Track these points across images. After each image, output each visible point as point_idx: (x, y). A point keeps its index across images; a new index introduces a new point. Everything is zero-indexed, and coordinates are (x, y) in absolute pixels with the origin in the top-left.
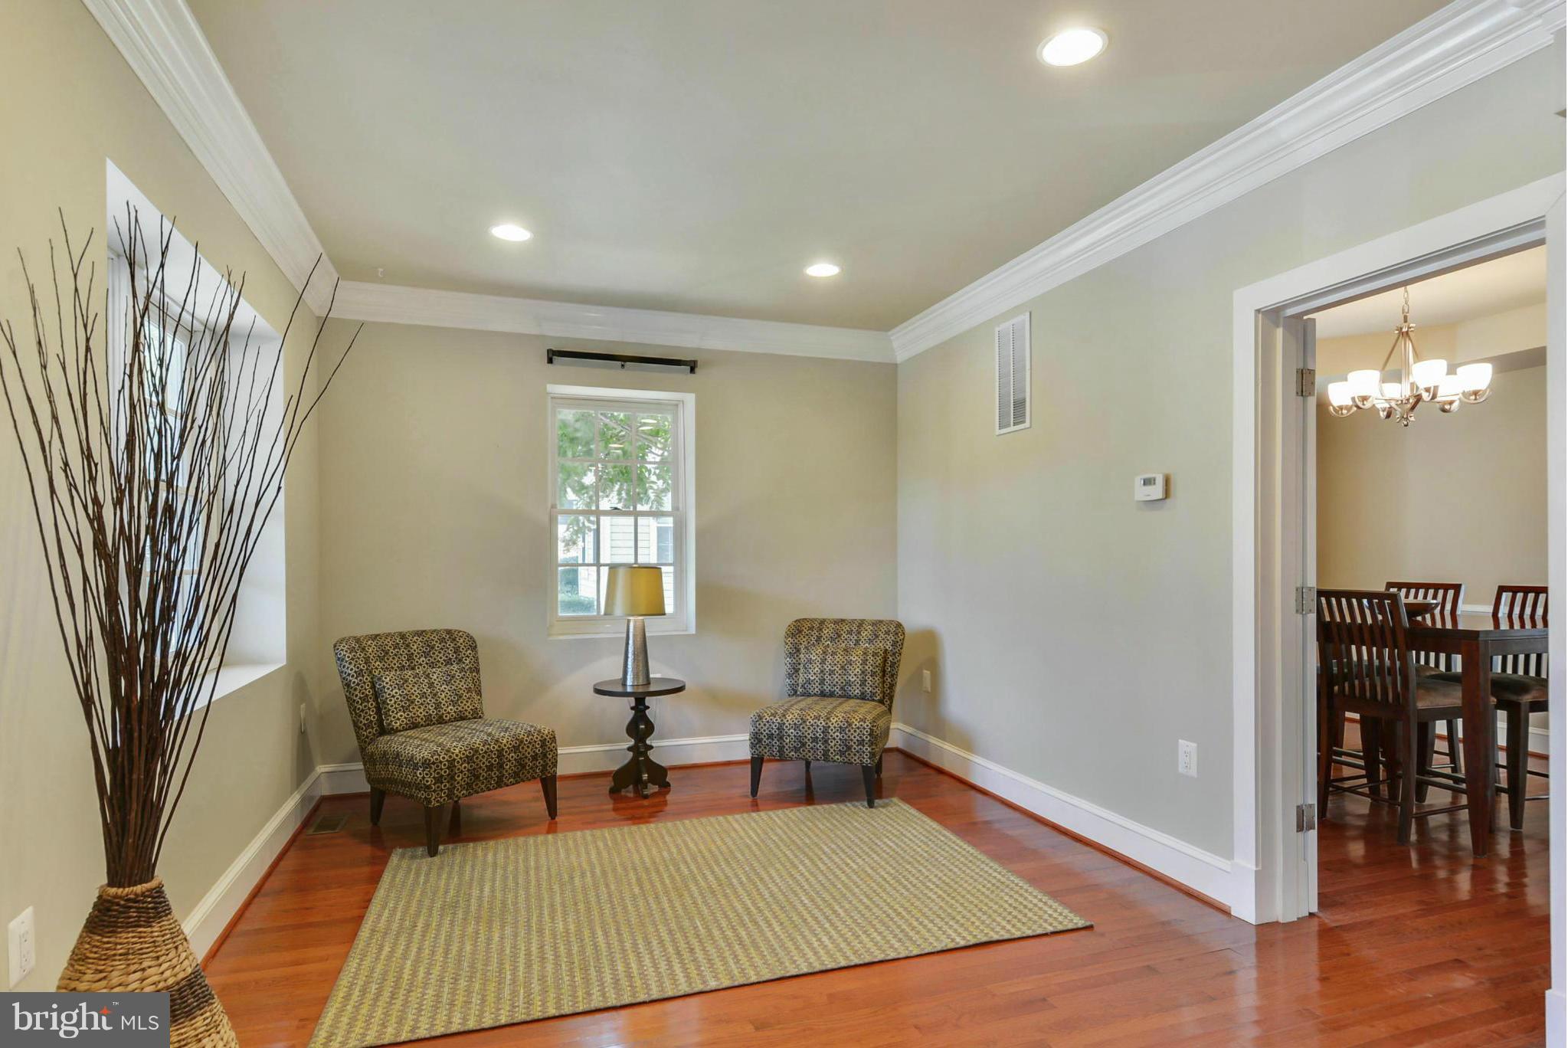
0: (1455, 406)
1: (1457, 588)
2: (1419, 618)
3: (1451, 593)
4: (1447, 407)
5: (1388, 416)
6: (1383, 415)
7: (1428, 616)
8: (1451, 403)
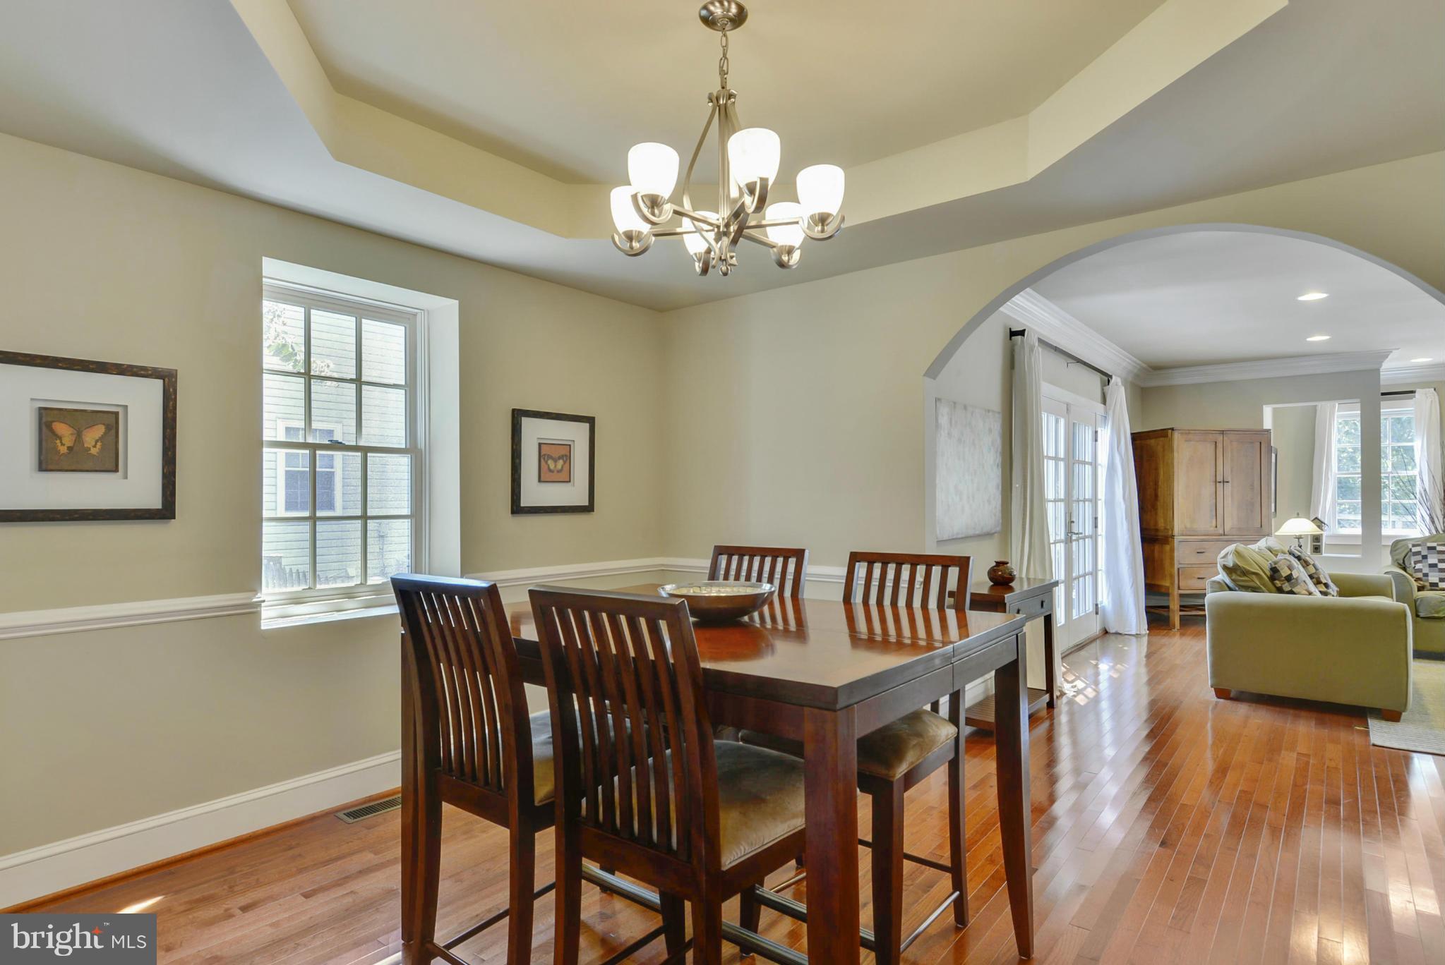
0: (796, 256)
1: (799, 554)
2: (746, 618)
3: (792, 563)
4: (785, 258)
5: (705, 271)
6: (698, 267)
7: (756, 614)
8: (790, 251)
